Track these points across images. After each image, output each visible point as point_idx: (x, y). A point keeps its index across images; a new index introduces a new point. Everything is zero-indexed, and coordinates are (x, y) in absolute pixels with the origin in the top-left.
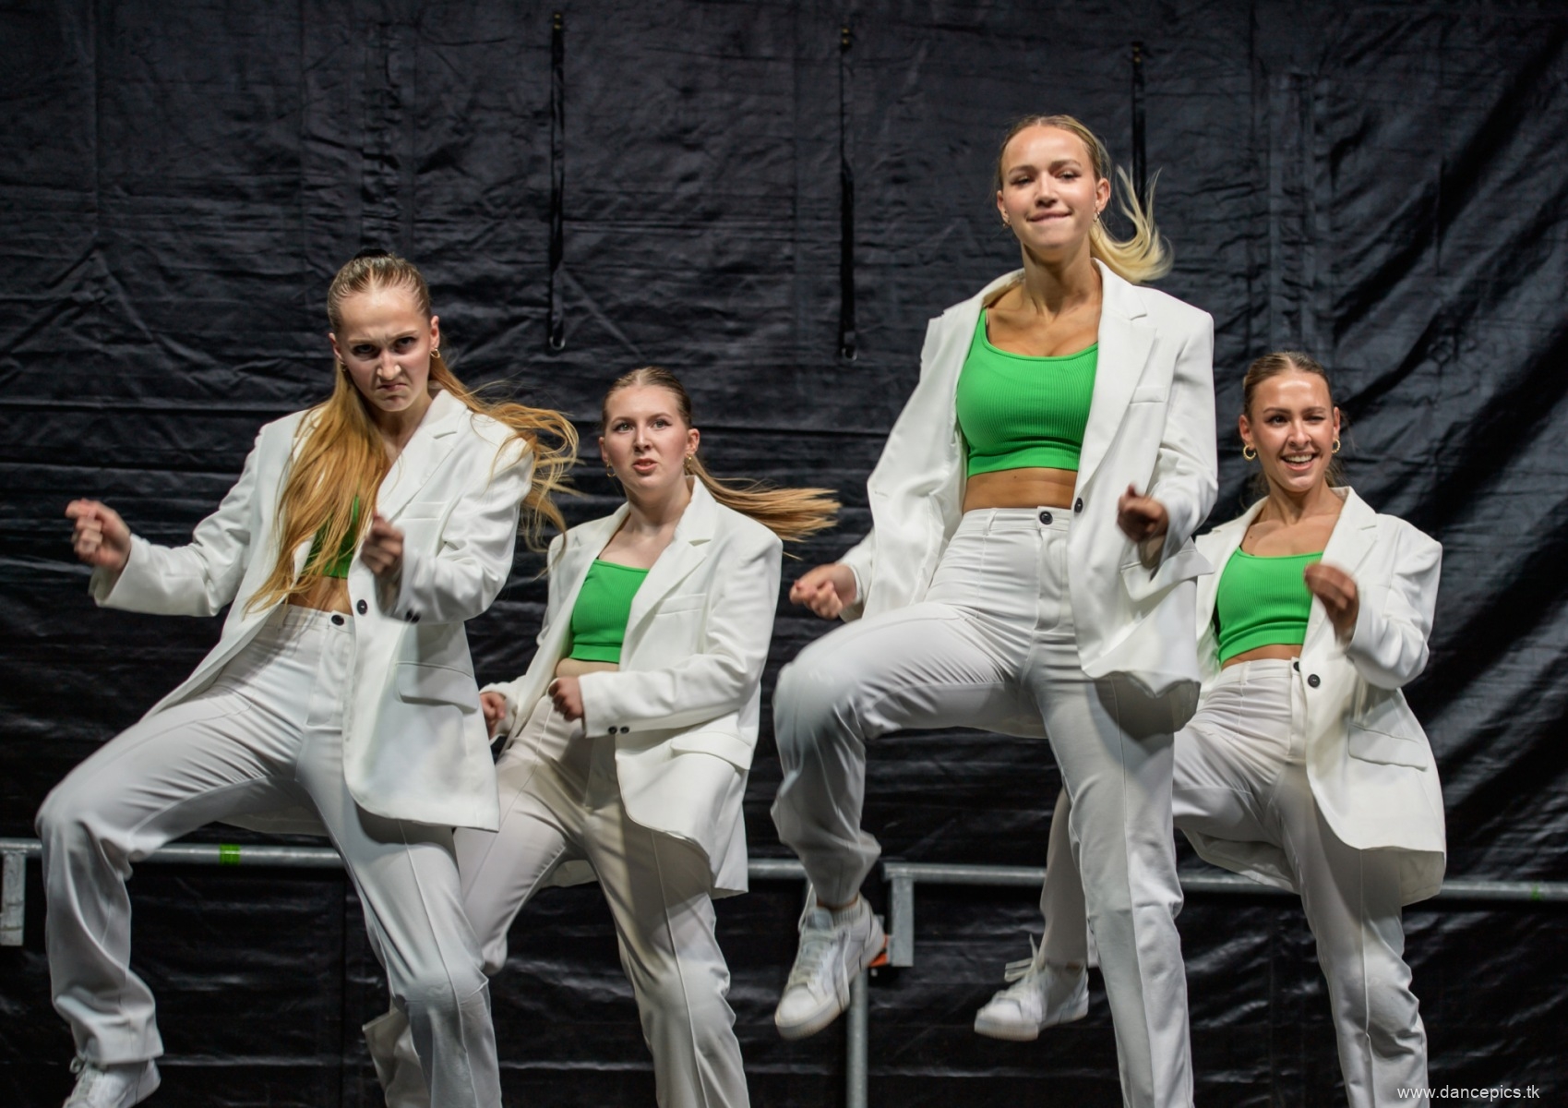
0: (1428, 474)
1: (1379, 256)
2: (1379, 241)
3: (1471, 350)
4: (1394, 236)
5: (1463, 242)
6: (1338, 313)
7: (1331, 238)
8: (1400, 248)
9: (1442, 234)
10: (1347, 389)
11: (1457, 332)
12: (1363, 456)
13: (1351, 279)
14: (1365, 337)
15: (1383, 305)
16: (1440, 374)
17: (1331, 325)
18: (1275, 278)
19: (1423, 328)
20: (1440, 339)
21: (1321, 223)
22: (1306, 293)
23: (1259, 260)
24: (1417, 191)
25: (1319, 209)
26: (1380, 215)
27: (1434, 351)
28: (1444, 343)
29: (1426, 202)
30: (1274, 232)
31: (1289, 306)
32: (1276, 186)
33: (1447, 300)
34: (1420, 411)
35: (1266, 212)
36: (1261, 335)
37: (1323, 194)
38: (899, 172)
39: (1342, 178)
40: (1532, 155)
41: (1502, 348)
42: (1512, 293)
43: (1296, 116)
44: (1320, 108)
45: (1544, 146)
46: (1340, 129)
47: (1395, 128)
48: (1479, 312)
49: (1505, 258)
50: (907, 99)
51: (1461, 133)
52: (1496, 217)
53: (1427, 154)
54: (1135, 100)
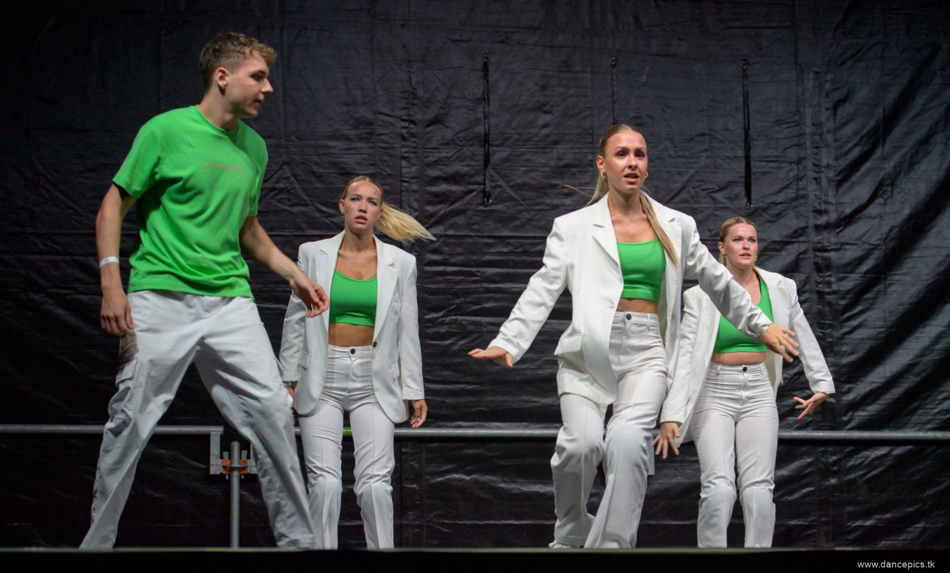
0: (881, 249)
1: (856, 152)
2: (856, 145)
3: (899, 193)
4: (863, 142)
5: (894, 145)
6: (838, 178)
7: (834, 145)
8: (866, 148)
9: (884, 140)
10: (843, 212)
11: (892, 184)
12: (851, 241)
13: (844, 162)
14: (851, 188)
15: (858, 174)
16: (885, 204)
17: (835, 184)
18: (809, 164)
19: (876, 184)
20: (885, 189)
21: (829, 138)
22: (823, 169)
23: (802, 155)
24: (872, 123)
25: (828, 132)
26: (856, 134)
27: (882, 194)
28: (886, 190)
29: (876, 127)
30: (808, 143)
31: (816, 175)
32: (808, 122)
33: (887, 170)
34: (876, 221)
35: (805, 134)
36: (803, 189)
37: (830, 125)
38: (639, 121)
39: (838, 117)
40: (924, 105)
41: (913, 192)
42: (917, 167)
43: (817, 90)
44: (828, 86)
45: (932, 99)
46: (838, 95)
47: (862, 94)
48: (902, 176)
49: (913, 151)
50: (641, 88)
51: (892, 96)
52: (910, 133)
53: (878, 105)
54: (744, 86)
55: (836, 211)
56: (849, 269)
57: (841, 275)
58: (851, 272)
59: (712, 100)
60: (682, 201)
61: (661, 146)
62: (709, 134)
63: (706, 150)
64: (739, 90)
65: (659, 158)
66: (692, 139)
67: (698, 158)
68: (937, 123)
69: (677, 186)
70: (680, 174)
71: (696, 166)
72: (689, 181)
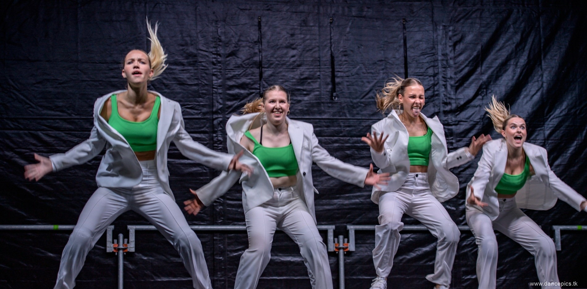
0: (480, 124)
1: (466, 70)
2: (466, 66)
3: (490, 93)
4: (470, 65)
5: (488, 66)
6: (457, 84)
7: (454, 66)
8: (472, 68)
9: (482, 63)
10: (459, 103)
11: (487, 88)
12: (464, 120)
13: (459, 76)
14: (464, 90)
15: (468, 82)
16: (482, 99)
17: (454, 88)
18: (440, 76)
19: (478, 88)
21: (451, 62)
22: (448, 80)
23: (436, 72)
24: (475, 53)
25: (451, 59)
26: (466, 60)
27: (481, 93)
28: (483, 91)
29: (477, 56)
30: (440, 65)
31: (444, 83)
32: (440, 53)
33: (484, 80)
34: (478, 108)
35: (438, 60)
36: (437, 91)
37: (452, 55)
38: (345, 53)
39: (456, 51)
40: (504, 43)
41: (498, 92)
42: (500, 78)
43: (444, 36)
44: (450, 33)
45: (507, 41)
46: (456, 39)
47: (469, 38)
48: (492, 83)
49: (498, 69)
50: (347, 35)
51: (485, 39)
52: (496, 59)
53: (478, 44)
54: (404, 33)
55: (456, 103)
56: (463, 135)
57: (458, 139)
58: (464, 137)
59: (386, 42)
60: (370, 98)
61: (358, 67)
62: (385, 60)
63: (383, 69)
64: (401, 36)
65: (357, 74)
66: (375, 63)
67: (379, 73)
68: (511, 53)
69: (367, 89)
70: (369, 82)
71: (378, 78)
72: (374, 86)
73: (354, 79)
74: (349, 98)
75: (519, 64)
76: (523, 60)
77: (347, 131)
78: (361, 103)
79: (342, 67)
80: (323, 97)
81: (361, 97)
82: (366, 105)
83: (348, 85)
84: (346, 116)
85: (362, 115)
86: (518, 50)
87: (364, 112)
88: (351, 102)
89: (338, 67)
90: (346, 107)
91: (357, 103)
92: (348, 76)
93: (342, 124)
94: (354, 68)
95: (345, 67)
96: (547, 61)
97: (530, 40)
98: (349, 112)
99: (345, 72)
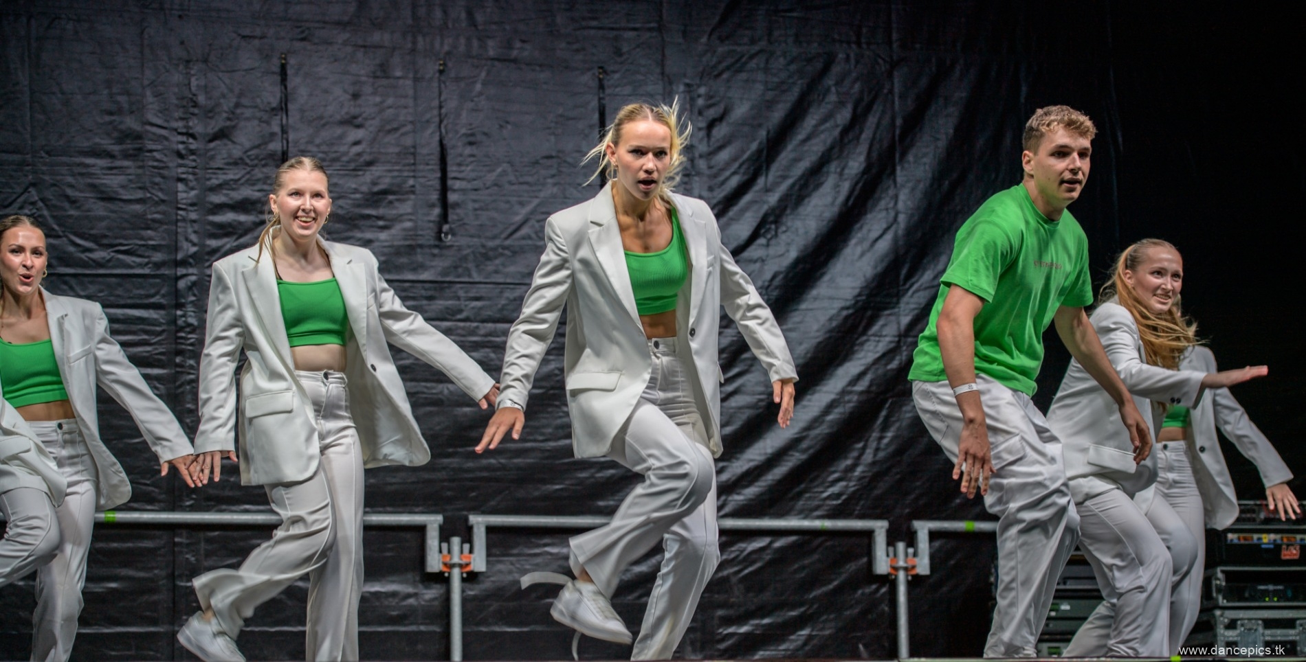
1: (734, 182)
2: (734, 173)
3: (784, 232)
4: (742, 170)
5: (779, 173)
7: (707, 172)
8: (746, 177)
9: (768, 168)
11: (777, 222)
13: (719, 194)
15: (736, 209)
16: (768, 245)
19: (758, 221)
20: (768, 226)
21: (702, 164)
24: (754, 146)
25: (701, 156)
26: (734, 159)
27: (766, 232)
28: (770, 229)
29: (759, 153)
33: (771, 205)
34: (758, 265)
37: (703, 148)
38: (472, 139)
39: (713, 139)
40: (816, 126)
41: (801, 231)
42: (806, 201)
43: (688, 106)
44: (700, 102)
45: (824, 120)
46: (712, 113)
47: (741, 110)
48: (788, 211)
49: (802, 182)
50: (475, 99)
51: (777, 115)
52: (797, 160)
53: (760, 125)
54: (600, 99)
59: (561, 116)
60: (523, 238)
61: (499, 170)
62: (557, 157)
63: (553, 176)
64: (594, 103)
65: (496, 185)
66: (537, 163)
67: (544, 185)
68: (831, 148)
69: (518, 219)
70: (522, 204)
71: (542, 194)
72: (533, 212)
73: (491, 195)
74: (479, 237)
75: (846, 171)
76: (856, 164)
77: (473, 308)
78: (505, 248)
79: (463, 168)
80: (420, 233)
81: (503, 236)
82: (515, 253)
83: (476, 210)
84: (470, 276)
85: (507, 275)
86: (846, 140)
87: (512, 269)
88: (483, 246)
89: (454, 168)
90: (471, 257)
91: (494, 249)
92: (476, 190)
93: (461, 293)
94: (490, 171)
95: (469, 168)
96: (906, 165)
97: (872, 120)
98: (477, 266)
99: (469, 181)
